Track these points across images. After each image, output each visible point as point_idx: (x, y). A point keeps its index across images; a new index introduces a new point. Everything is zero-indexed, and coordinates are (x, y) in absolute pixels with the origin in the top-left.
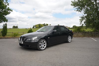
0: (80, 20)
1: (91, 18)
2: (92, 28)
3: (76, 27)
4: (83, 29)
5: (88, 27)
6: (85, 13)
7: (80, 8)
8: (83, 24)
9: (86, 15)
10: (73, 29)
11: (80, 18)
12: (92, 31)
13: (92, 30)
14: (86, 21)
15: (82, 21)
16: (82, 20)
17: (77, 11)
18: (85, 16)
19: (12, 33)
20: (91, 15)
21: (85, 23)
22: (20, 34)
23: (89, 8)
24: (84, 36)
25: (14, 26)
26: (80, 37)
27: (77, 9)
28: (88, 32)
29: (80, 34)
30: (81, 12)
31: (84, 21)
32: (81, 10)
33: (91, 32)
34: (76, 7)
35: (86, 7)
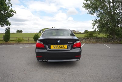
0: (93, 24)
1: (104, 22)
2: (106, 33)
3: (88, 32)
4: (96, 34)
5: (101, 33)
6: (98, 17)
7: (92, 11)
8: (96, 29)
9: (99, 18)
10: (85, 34)
11: (93, 22)
12: (106, 37)
13: (105, 35)
14: (100, 25)
15: (94, 26)
16: (95, 24)
17: (90, 13)
18: (98, 20)
19: (15, 39)
20: (104, 18)
21: (97, 27)
22: (25, 39)
23: (103, 11)
24: (97, 42)
25: (18, 30)
26: (92, 43)
27: (89, 12)
28: (101, 38)
29: (93, 40)
30: (93, 15)
31: (97, 25)
32: (94, 13)
33: (104, 38)
34: (88, 10)
35: (99, 9)
